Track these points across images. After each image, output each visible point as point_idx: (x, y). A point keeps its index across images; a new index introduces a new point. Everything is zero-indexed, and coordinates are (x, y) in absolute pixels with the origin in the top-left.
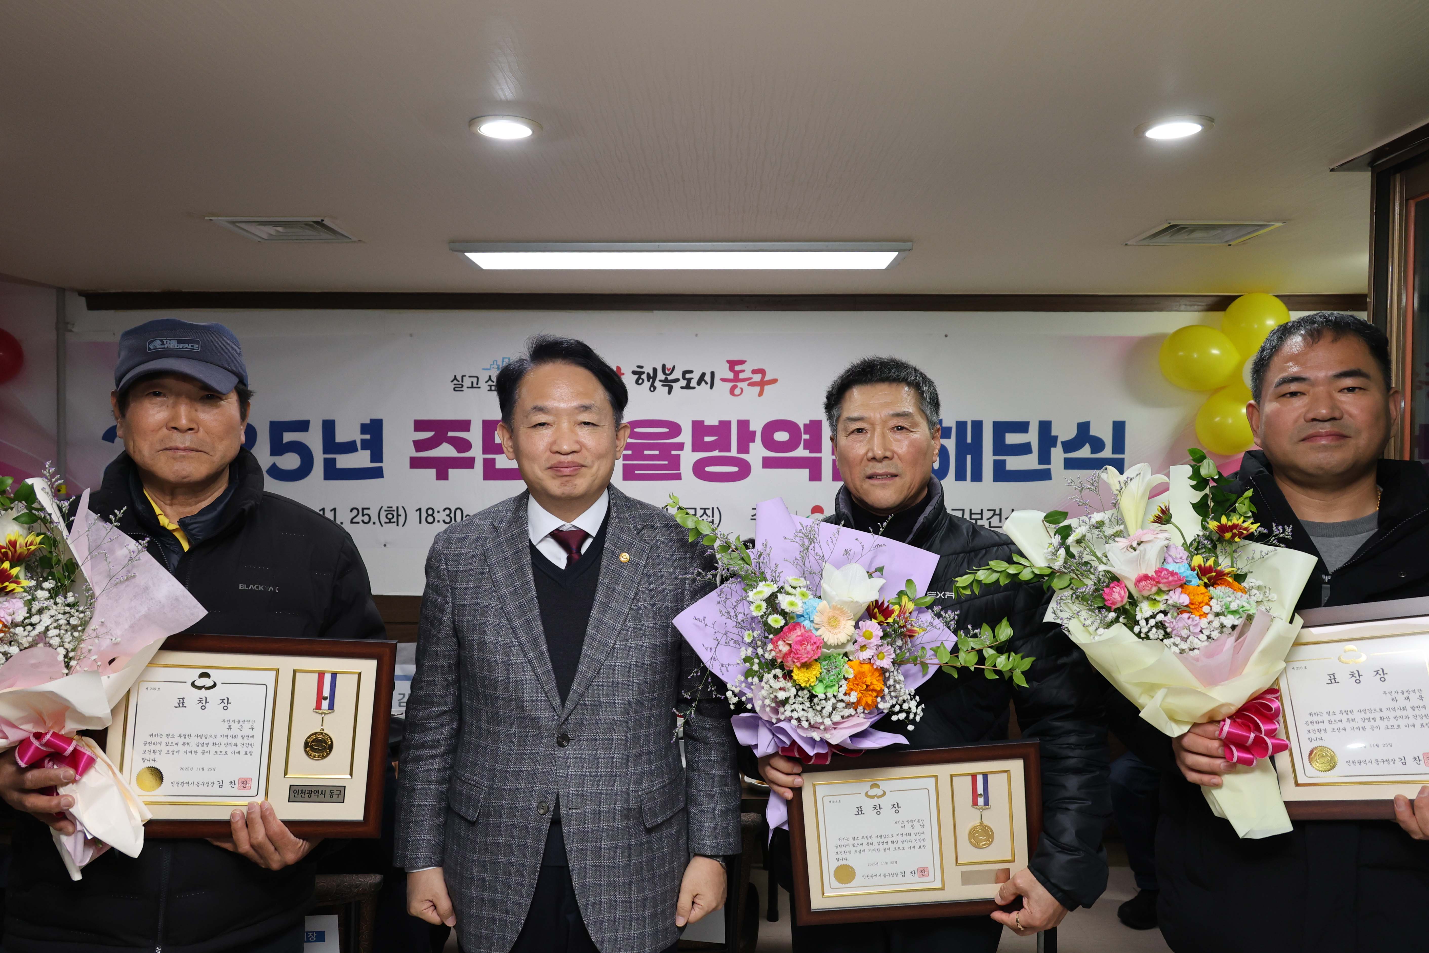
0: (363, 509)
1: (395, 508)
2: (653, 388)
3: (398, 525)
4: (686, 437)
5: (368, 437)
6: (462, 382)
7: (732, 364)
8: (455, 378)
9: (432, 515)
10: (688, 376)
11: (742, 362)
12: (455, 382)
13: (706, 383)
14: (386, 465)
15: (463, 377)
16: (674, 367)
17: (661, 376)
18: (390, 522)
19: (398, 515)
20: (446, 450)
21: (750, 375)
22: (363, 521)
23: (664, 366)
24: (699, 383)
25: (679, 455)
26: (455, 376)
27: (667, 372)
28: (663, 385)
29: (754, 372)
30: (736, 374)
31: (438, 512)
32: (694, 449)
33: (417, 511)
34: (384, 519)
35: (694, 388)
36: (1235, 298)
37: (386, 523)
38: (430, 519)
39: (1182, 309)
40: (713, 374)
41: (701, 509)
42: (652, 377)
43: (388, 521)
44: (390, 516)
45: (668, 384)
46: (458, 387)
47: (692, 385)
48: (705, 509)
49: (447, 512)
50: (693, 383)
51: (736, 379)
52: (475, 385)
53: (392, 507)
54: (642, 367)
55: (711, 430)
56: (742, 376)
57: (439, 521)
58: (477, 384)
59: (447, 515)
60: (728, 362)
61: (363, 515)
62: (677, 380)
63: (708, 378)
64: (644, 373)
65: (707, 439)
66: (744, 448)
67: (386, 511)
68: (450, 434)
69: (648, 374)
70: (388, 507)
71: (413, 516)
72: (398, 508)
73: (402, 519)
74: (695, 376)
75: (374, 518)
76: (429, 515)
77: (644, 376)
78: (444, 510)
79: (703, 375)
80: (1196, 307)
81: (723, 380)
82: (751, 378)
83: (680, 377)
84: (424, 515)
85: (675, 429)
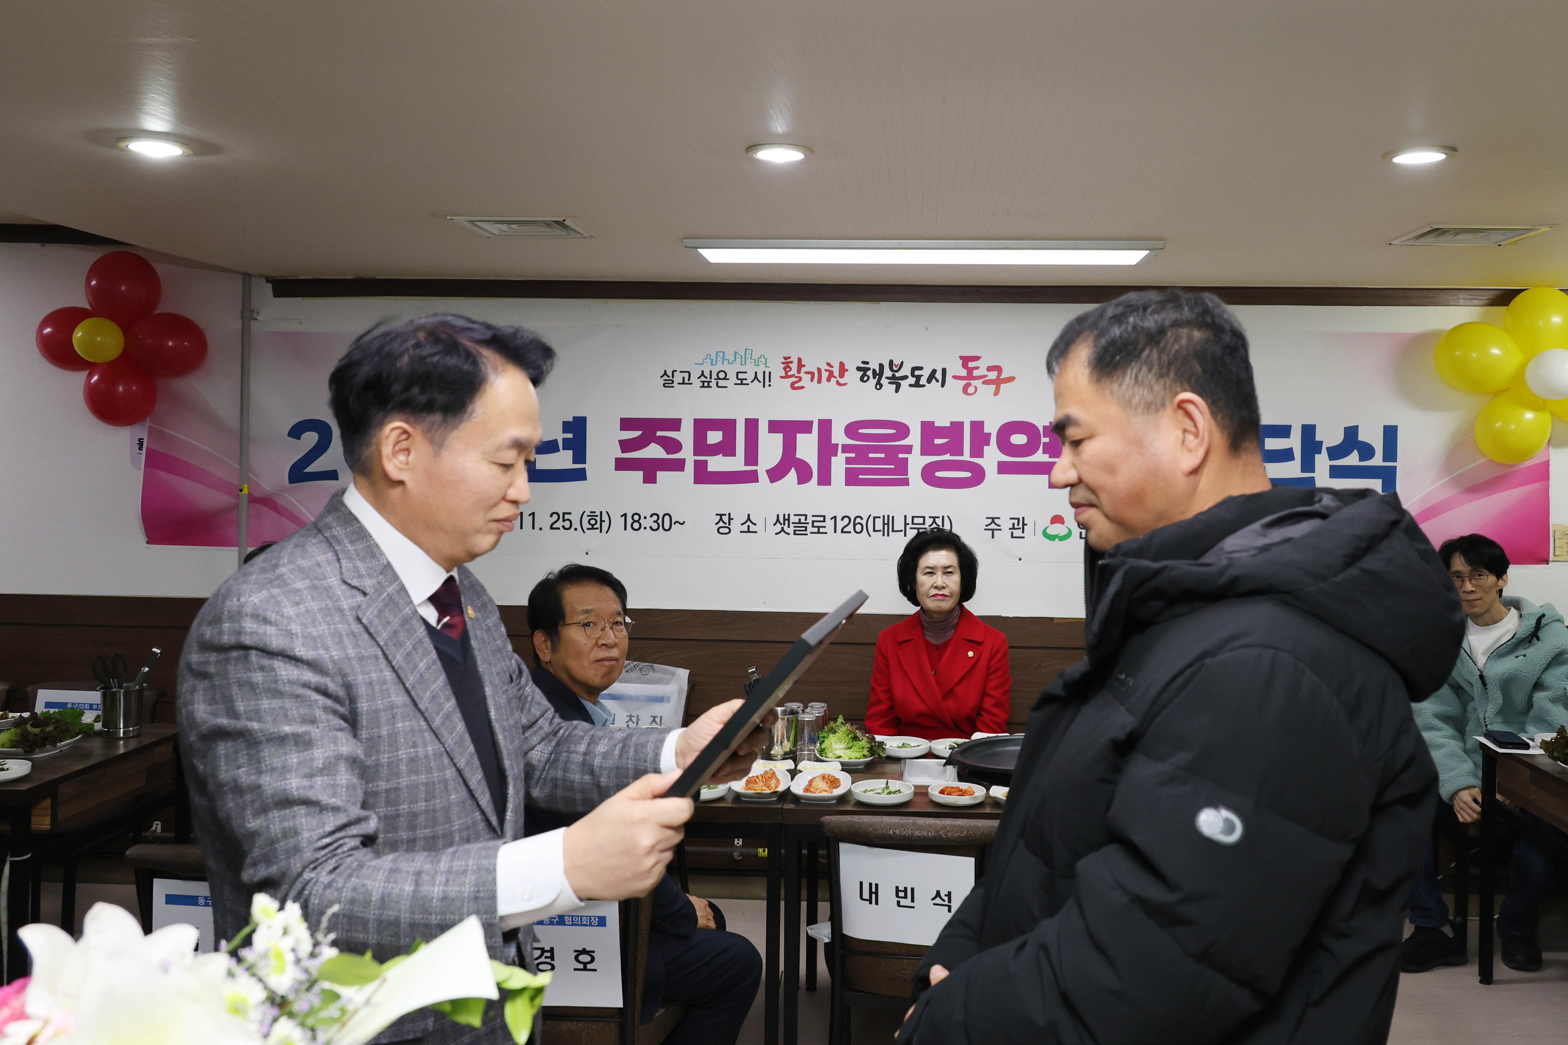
0: (564, 514)
1: (598, 513)
2: (879, 386)
3: (601, 532)
4: (914, 439)
5: (570, 436)
6: (673, 377)
7: (965, 360)
8: (665, 373)
9: (638, 521)
10: (917, 373)
11: (977, 358)
12: (665, 377)
13: (937, 381)
14: (589, 466)
15: (673, 372)
16: (902, 363)
17: (887, 373)
18: (593, 528)
19: (602, 521)
20: (654, 451)
21: (986, 373)
22: (563, 527)
23: (891, 362)
24: (929, 381)
25: (907, 459)
26: (665, 371)
27: (895, 369)
28: (890, 383)
29: (989, 369)
30: (970, 371)
31: (645, 518)
32: (924, 452)
33: (622, 516)
34: (586, 525)
35: (924, 386)
36: (1520, 291)
37: (588, 529)
38: (636, 526)
39: (1461, 304)
40: (944, 371)
41: (930, 517)
42: (878, 374)
43: (590, 527)
44: (593, 522)
45: (896, 381)
46: (668, 384)
47: (921, 383)
48: (934, 518)
49: (655, 518)
50: (923, 381)
51: (970, 376)
52: (686, 381)
53: (595, 512)
54: (867, 363)
55: (941, 432)
56: (976, 373)
57: (645, 528)
58: (689, 380)
59: (654, 522)
60: (961, 357)
61: (564, 521)
62: (905, 377)
63: (939, 375)
64: (869, 369)
65: (938, 441)
66: (977, 451)
67: (588, 516)
68: (659, 433)
69: (874, 371)
70: (591, 512)
71: (618, 522)
72: (601, 512)
73: (605, 526)
74: (925, 373)
75: (575, 524)
76: (635, 521)
77: (870, 373)
78: (651, 516)
79: (934, 372)
80: (1476, 301)
81: (955, 377)
82: (986, 376)
83: (909, 374)
84: (630, 521)
85: (902, 430)
